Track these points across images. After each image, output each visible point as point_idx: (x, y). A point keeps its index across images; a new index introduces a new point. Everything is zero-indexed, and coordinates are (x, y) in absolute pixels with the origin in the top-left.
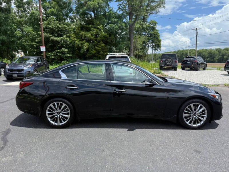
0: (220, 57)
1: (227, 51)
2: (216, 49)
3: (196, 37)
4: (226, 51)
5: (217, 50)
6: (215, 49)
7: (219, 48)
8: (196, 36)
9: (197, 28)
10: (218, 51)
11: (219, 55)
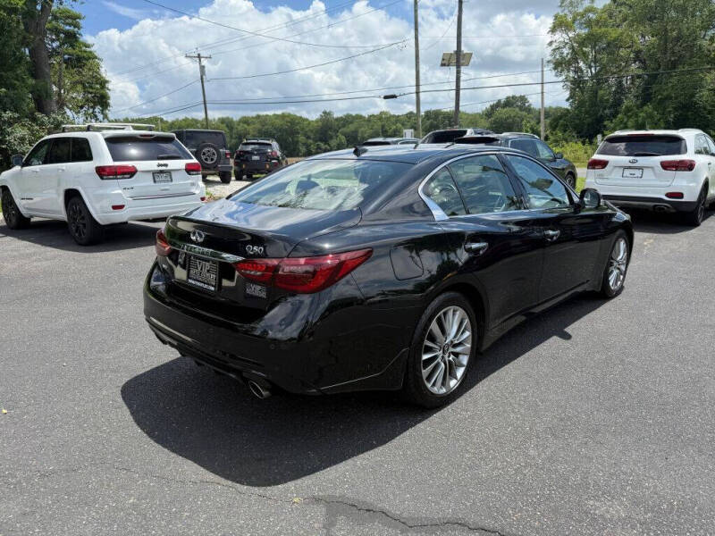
0: (233, 141)
1: (248, 125)
2: (219, 119)
3: (202, 82)
4: (246, 126)
5: (223, 121)
6: (217, 119)
7: (228, 118)
8: (202, 79)
9: (199, 55)
10: (227, 126)
11: (231, 136)
